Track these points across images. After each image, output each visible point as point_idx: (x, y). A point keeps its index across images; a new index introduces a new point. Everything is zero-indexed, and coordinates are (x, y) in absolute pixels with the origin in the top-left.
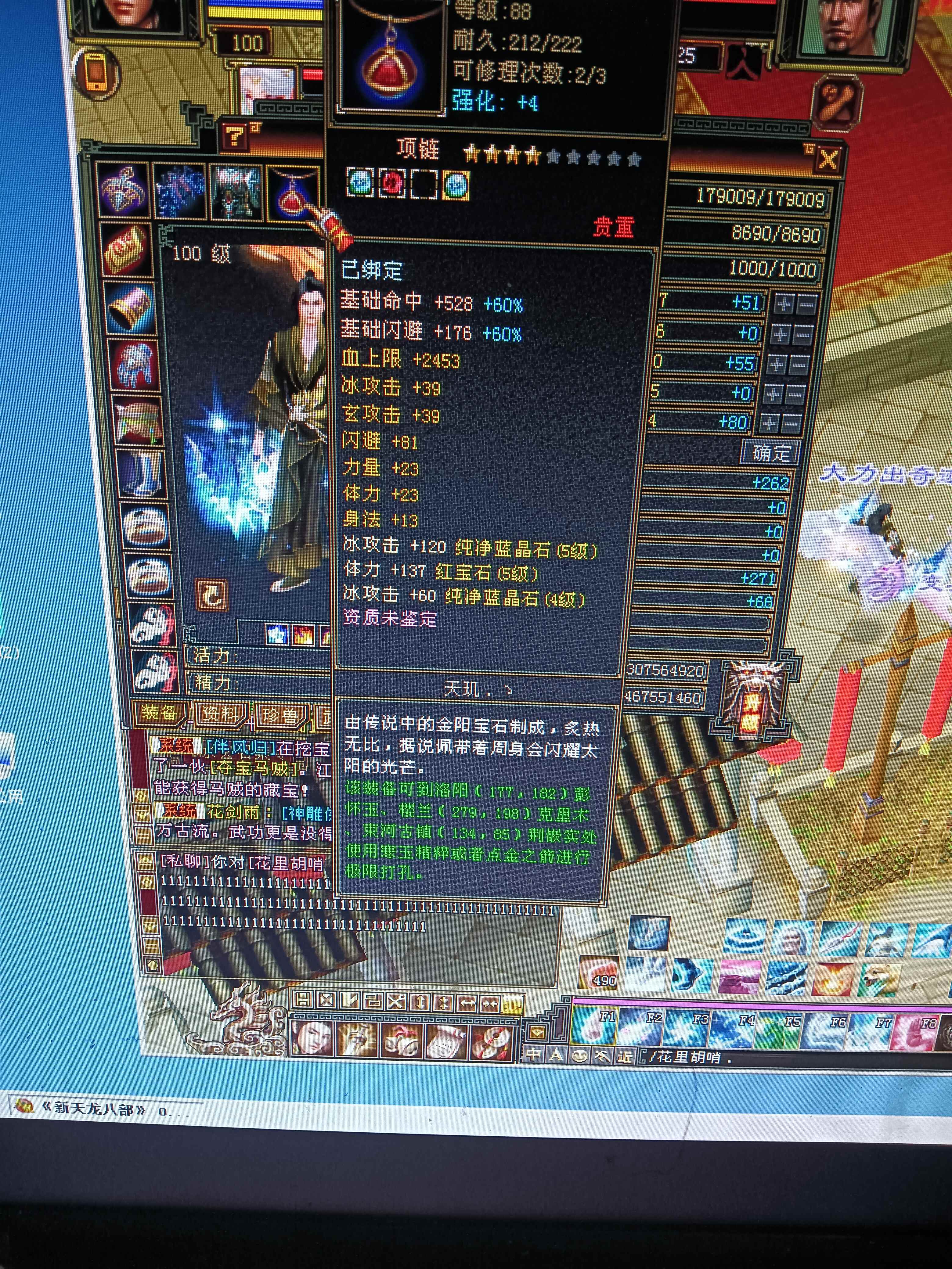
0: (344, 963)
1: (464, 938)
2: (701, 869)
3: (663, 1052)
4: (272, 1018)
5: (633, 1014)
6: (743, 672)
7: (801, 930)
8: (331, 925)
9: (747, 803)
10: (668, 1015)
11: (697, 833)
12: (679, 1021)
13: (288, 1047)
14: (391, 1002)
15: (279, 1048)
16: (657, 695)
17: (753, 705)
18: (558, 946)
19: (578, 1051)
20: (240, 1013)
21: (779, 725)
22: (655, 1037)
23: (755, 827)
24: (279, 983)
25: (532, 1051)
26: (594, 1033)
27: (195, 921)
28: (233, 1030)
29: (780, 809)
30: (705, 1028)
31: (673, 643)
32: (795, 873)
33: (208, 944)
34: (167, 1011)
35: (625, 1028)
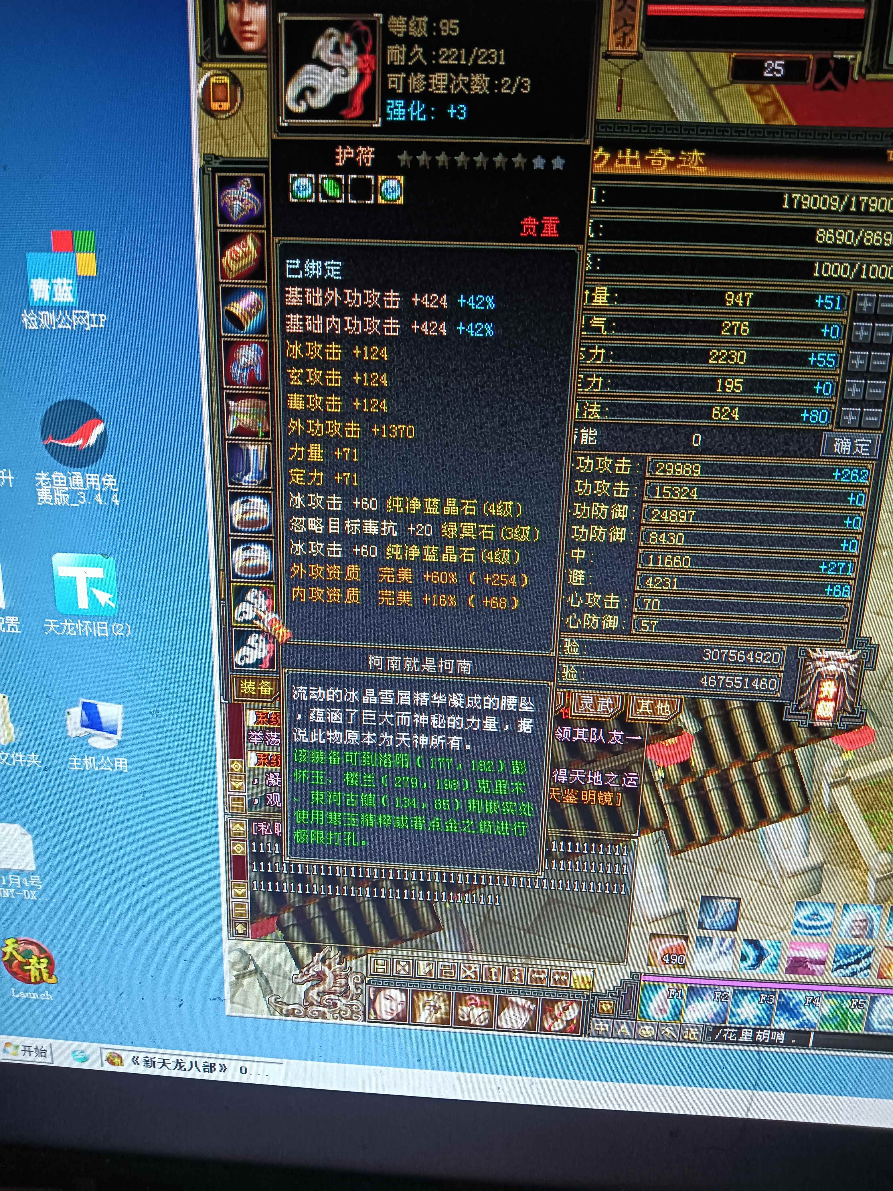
0: (422, 933)
1: (537, 912)
2: (772, 852)
3: (728, 1030)
4: (351, 984)
5: (700, 992)
6: (819, 659)
7: (869, 914)
8: (410, 895)
9: (820, 788)
10: (734, 994)
11: (770, 817)
12: (745, 1001)
13: (365, 1012)
14: (464, 972)
15: (357, 1013)
16: (733, 681)
17: (828, 692)
18: (628, 923)
19: (645, 1027)
20: (320, 977)
21: (853, 712)
22: (721, 1016)
23: (827, 812)
24: (359, 950)
25: (600, 1025)
26: (662, 1010)
27: (281, 888)
28: (313, 993)
29: (853, 795)
30: (770, 1008)
31: (750, 630)
32: (865, 858)
33: (293, 909)
34: (252, 973)
35: (691, 1006)
